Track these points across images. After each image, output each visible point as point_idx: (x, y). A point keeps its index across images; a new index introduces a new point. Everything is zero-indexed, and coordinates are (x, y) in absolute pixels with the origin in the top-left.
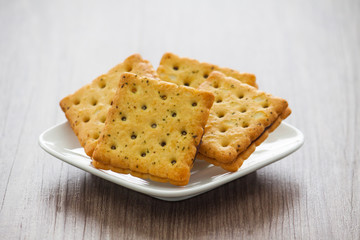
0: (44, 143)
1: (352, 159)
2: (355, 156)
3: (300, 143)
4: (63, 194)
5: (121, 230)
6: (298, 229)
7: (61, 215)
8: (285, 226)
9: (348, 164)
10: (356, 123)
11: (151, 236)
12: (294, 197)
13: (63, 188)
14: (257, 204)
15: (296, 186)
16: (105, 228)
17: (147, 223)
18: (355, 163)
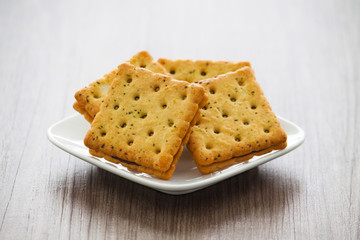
0: (52, 136)
1: (351, 157)
2: (354, 154)
3: (302, 139)
4: (70, 186)
5: (126, 222)
6: (297, 223)
7: (68, 207)
8: (285, 221)
9: (347, 162)
10: (356, 121)
11: (155, 228)
12: (295, 192)
13: (70, 181)
14: (259, 199)
15: (297, 182)
16: (111, 220)
17: (152, 216)
18: (354, 160)
